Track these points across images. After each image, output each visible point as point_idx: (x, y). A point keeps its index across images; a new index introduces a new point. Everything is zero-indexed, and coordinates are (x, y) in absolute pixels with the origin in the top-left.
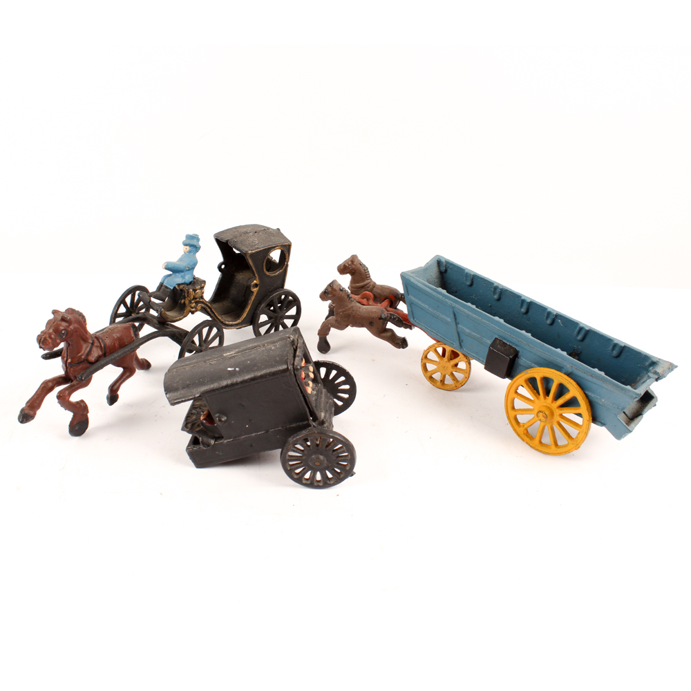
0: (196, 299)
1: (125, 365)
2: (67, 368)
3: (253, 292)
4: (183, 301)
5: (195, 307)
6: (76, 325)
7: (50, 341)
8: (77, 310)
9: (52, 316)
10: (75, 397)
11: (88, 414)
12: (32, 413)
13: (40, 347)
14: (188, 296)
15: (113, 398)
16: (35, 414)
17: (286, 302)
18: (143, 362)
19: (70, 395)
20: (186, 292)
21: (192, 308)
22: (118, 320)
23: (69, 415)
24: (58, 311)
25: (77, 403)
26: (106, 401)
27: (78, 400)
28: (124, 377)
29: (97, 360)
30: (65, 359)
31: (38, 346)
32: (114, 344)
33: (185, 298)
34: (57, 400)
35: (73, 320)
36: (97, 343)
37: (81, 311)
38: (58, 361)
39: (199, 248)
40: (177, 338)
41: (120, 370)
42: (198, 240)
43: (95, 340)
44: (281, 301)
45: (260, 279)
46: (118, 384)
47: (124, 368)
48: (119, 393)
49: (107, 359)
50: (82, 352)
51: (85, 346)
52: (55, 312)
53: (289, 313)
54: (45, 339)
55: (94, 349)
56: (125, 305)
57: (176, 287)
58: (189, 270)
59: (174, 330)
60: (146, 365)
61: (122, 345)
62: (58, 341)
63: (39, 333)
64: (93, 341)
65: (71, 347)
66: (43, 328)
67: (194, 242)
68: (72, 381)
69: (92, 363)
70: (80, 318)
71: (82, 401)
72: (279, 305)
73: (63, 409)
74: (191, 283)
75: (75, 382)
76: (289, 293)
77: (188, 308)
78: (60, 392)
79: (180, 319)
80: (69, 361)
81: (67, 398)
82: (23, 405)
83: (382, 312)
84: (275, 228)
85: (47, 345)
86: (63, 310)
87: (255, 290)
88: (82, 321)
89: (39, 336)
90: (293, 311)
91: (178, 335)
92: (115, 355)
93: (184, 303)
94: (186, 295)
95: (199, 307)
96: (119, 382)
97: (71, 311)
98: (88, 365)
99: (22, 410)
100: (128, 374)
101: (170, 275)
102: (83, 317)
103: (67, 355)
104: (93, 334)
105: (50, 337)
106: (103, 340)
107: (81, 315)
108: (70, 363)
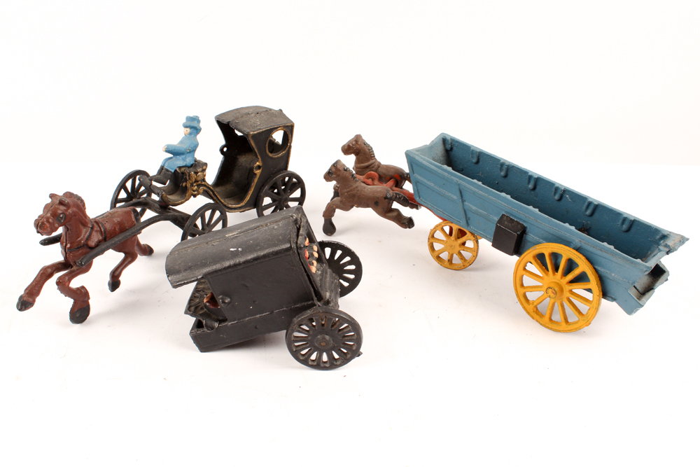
0: (198, 181)
1: (126, 250)
2: (66, 253)
3: (256, 174)
4: (184, 184)
5: (197, 190)
6: (75, 209)
7: (48, 225)
8: (75, 194)
9: (49, 201)
10: (75, 283)
11: (90, 301)
12: (31, 300)
13: (38, 232)
15: (114, 284)
16: (34, 301)
17: (290, 184)
18: (145, 247)
19: (70, 280)
20: (188, 175)
21: (194, 191)
22: (118, 205)
23: (69, 302)
24: (56, 195)
25: (78, 289)
27: (79, 286)
28: (126, 263)
29: (98, 245)
30: (64, 244)
31: (35, 231)
32: (115, 228)
33: (186, 181)
34: (56, 287)
35: (71, 203)
36: (96, 228)
37: (79, 195)
38: (57, 247)
39: (200, 130)
40: (179, 222)
41: (122, 255)
42: (199, 121)
43: (95, 225)
44: (284, 184)
45: (263, 161)
46: (119, 270)
47: (125, 253)
49: (108, 244)
50: (82, 237)
51: (84, 230)
52: (52, 196)
53: (293, 196)
54: (43, 223)
55: (94, 233)
56: (126, 190)
57: (178, 169)
58: (190, 152)
59: (176, 214)
60: (148, 251)
61: (123, 230)
62: (57, 225)
63: (37, 218)
64: (93, 225)
65: (70, 231)
66: (41, 212)
67: (194, 124)
68: (72, 267)
69: (92, 248)
70: (79, 202)
71: (83, 287)
72: (283, 187)
73: (63, 295)
74: (192, 165)
75: (74, 269)
76: (292, 175)
77: (190, 191)
78: (60, 278)
79: (182, 203)
80: (68, 246)
81: (67, 284)
83: (388, 191)
84: (277, 109)
85: (45, 229)
87: (258, 172)
88: (81, 205)
89: (36, 220)
90: (297, 194)
91: (180, 219)
92: (116, 239)
93: (186, 186)
94: (188, 178)
95: (201, 190)
96: (121, 268)
97: (69, 195)
98: (88, 250)
99: (21, 297)
100: (129, 259)
101: (171, 158)
102: (82, 201)
103: (66, 240)
104: (92, 219)
105: (48, 222)
106: (103, 225)
107: (79, 199)
108: (69, 248)
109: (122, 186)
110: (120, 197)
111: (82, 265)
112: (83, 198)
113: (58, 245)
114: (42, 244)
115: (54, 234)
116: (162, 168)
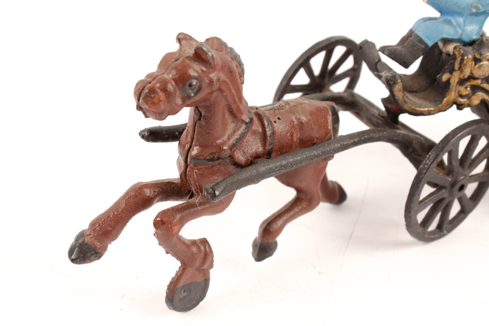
0: (475, 78)
1: (303, 186)
2: (186, 166)
4: (445, 77)
5: (468, 97)
6: (223, 77)
7: (162, 95)
8: (229, 45)
9: (175, 47)
10: (191, 230)
11: (212, 271)
12: (98, 244)
13: (139, 108)
14: (460, 68)
15: (265, 247)
16: (105, 249)
18: (334, 189)
19: (182, 222)
20: (459, 59)
21: (461, 96)
22: (288, 97)
23: (172, 265)
24: (191, 38)
25: (194, 242)
26: (250, 250)
27: (196, 237)
28: (296, 210)
29: (250, 163)
30: (187, 146)
31: (134, 103)
32: (292, 135)
33: (451, 71)
34: (153, 230)
35: (218, 61)
36: (257, 127)
37: (238, 51)
38: (171, 150)
40: (414, 150)
41: (290, 194)
43: (255, 119)
46: (280, 222)
47: (299, 191)
48: (279, 239)
49: (272, 164)
50: (225, 138)
51: (231, 126)
52: (182, 38)
54: (152, 91)
55: (249, 137)
56: (310, 72)
57: (441, 45)
58: (476, 14)
60: (336, 195)
61: (307, 143)
62: (179, 101)
63: (143, 77)
64: (251, 120)
65: (203, 122)
66: (153, 68)
68: (192, 196)
70: (234, 64)
71: (204, 242)
73: (162, 250)
74: (472, 43)
75: (196, 200)
77: (452, 95)
78: (163, 213)
79: (429, 113)
80: (195, 151)
81: (175, 229)
82: (84, 225)
85: (154, 104)
86: (200, 37)
88: (236, 70)
89: (141, 81)
91: (416, 146)
92: (290, 159)
93: (448, 82)
94: (457, 67)
95: (476, 101)
96: (285, 218)
97: (217, 43)
98: (232, 168)
99: (82, 235)
100: (304, 205)
101: (435, 19)
102: (240, 65)
103: (193, 139)
104: (252, 108)
105: (164, 90)
106: (270, 122)
107: (236, 58)
108: (195, 158)
109: (304, 62)
110: (295, 82)
111: (214, 196)
112: (244, 60)
113: (174, 145)
114: (143, 137)
115: (171, 121)
116: (411, 33)
